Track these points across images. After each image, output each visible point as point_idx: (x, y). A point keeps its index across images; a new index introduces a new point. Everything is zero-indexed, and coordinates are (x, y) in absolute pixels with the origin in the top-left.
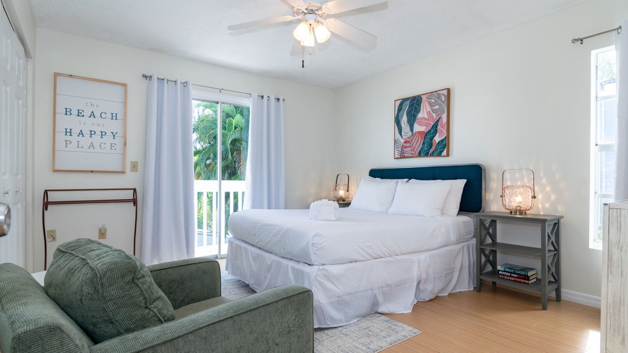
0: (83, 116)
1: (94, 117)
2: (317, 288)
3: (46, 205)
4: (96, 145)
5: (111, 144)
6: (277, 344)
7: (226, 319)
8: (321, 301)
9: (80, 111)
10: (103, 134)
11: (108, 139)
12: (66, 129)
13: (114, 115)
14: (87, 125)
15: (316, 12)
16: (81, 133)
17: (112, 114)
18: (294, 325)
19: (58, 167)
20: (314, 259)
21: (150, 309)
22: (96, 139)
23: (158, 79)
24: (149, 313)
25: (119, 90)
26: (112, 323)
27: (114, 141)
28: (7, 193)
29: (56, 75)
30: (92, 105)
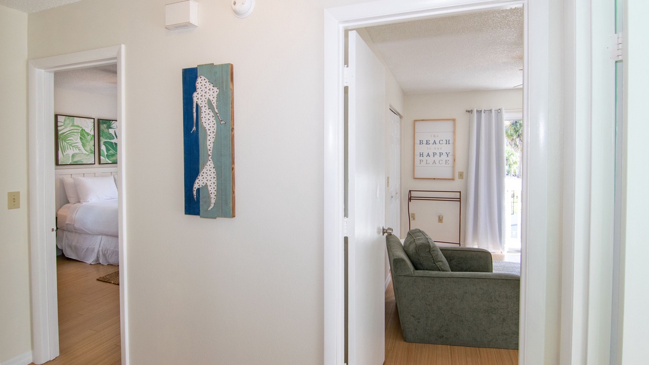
0: (429, 144)
1: (436, 144)
3: (410, 199)
4: (437, 162)
5: (446, 160)
9: (428, 141)
10: (441, 154)
11: (444, 157)
12: (420, 153)
14: (431, 149)
16: (428, 155)
17: (446, 141)
19: (416, 177)
21: (435, 264)
22: (437, 157)
23: (477, 111)
25: (451, 123)
26: (422, 264)
28: (392, 197)
29: (415, 121)
30: (434, 136)
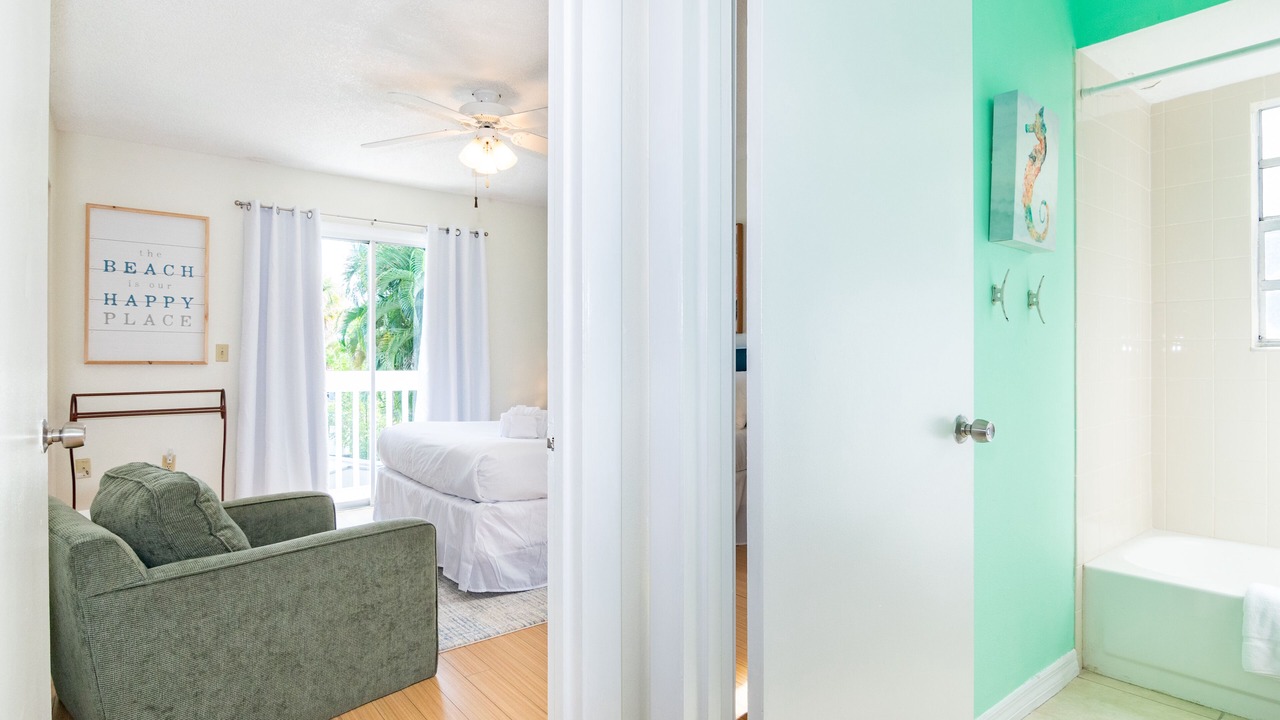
0: (135, 272)
1: (154, 274)
2: (482, 534)
3: (75, 418)
4: (157, 319)
5: (183, 317)
6: (379, 586)
7: (305, 549)
8: (490, 553)
9: (129, 265)
10: (168, 301)
11: (177, 309)
12: (106, 295)
13: (188, 269)
14: (141, 285)
15: (494, 125)
16: (132, 300)
17: (184, 267)
18: (405, 564)
19: (92, 357)
20: (479, 493)
21: (215, 537)
22: (158, 308)
23: (262, 207)
24: (213, 541)
25: (196, 227)
26: (171, 548)
27: (186, 312)
29: (89, 207)
30: (149, 253)
